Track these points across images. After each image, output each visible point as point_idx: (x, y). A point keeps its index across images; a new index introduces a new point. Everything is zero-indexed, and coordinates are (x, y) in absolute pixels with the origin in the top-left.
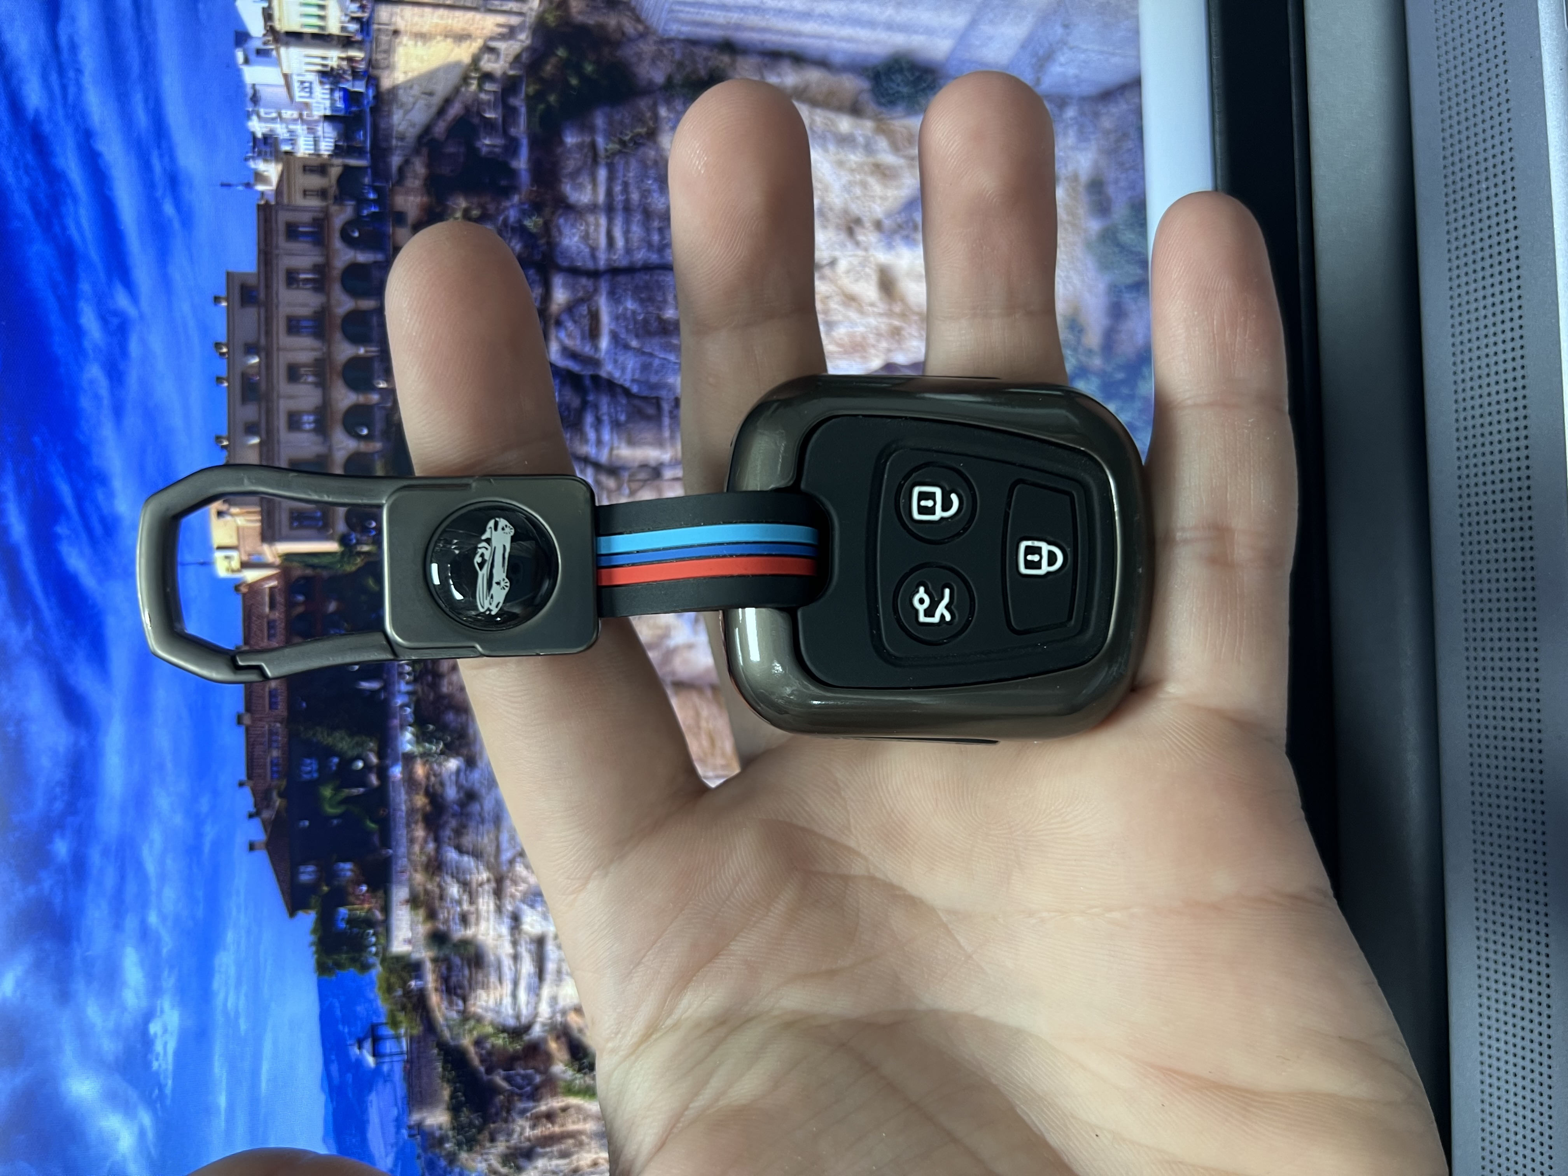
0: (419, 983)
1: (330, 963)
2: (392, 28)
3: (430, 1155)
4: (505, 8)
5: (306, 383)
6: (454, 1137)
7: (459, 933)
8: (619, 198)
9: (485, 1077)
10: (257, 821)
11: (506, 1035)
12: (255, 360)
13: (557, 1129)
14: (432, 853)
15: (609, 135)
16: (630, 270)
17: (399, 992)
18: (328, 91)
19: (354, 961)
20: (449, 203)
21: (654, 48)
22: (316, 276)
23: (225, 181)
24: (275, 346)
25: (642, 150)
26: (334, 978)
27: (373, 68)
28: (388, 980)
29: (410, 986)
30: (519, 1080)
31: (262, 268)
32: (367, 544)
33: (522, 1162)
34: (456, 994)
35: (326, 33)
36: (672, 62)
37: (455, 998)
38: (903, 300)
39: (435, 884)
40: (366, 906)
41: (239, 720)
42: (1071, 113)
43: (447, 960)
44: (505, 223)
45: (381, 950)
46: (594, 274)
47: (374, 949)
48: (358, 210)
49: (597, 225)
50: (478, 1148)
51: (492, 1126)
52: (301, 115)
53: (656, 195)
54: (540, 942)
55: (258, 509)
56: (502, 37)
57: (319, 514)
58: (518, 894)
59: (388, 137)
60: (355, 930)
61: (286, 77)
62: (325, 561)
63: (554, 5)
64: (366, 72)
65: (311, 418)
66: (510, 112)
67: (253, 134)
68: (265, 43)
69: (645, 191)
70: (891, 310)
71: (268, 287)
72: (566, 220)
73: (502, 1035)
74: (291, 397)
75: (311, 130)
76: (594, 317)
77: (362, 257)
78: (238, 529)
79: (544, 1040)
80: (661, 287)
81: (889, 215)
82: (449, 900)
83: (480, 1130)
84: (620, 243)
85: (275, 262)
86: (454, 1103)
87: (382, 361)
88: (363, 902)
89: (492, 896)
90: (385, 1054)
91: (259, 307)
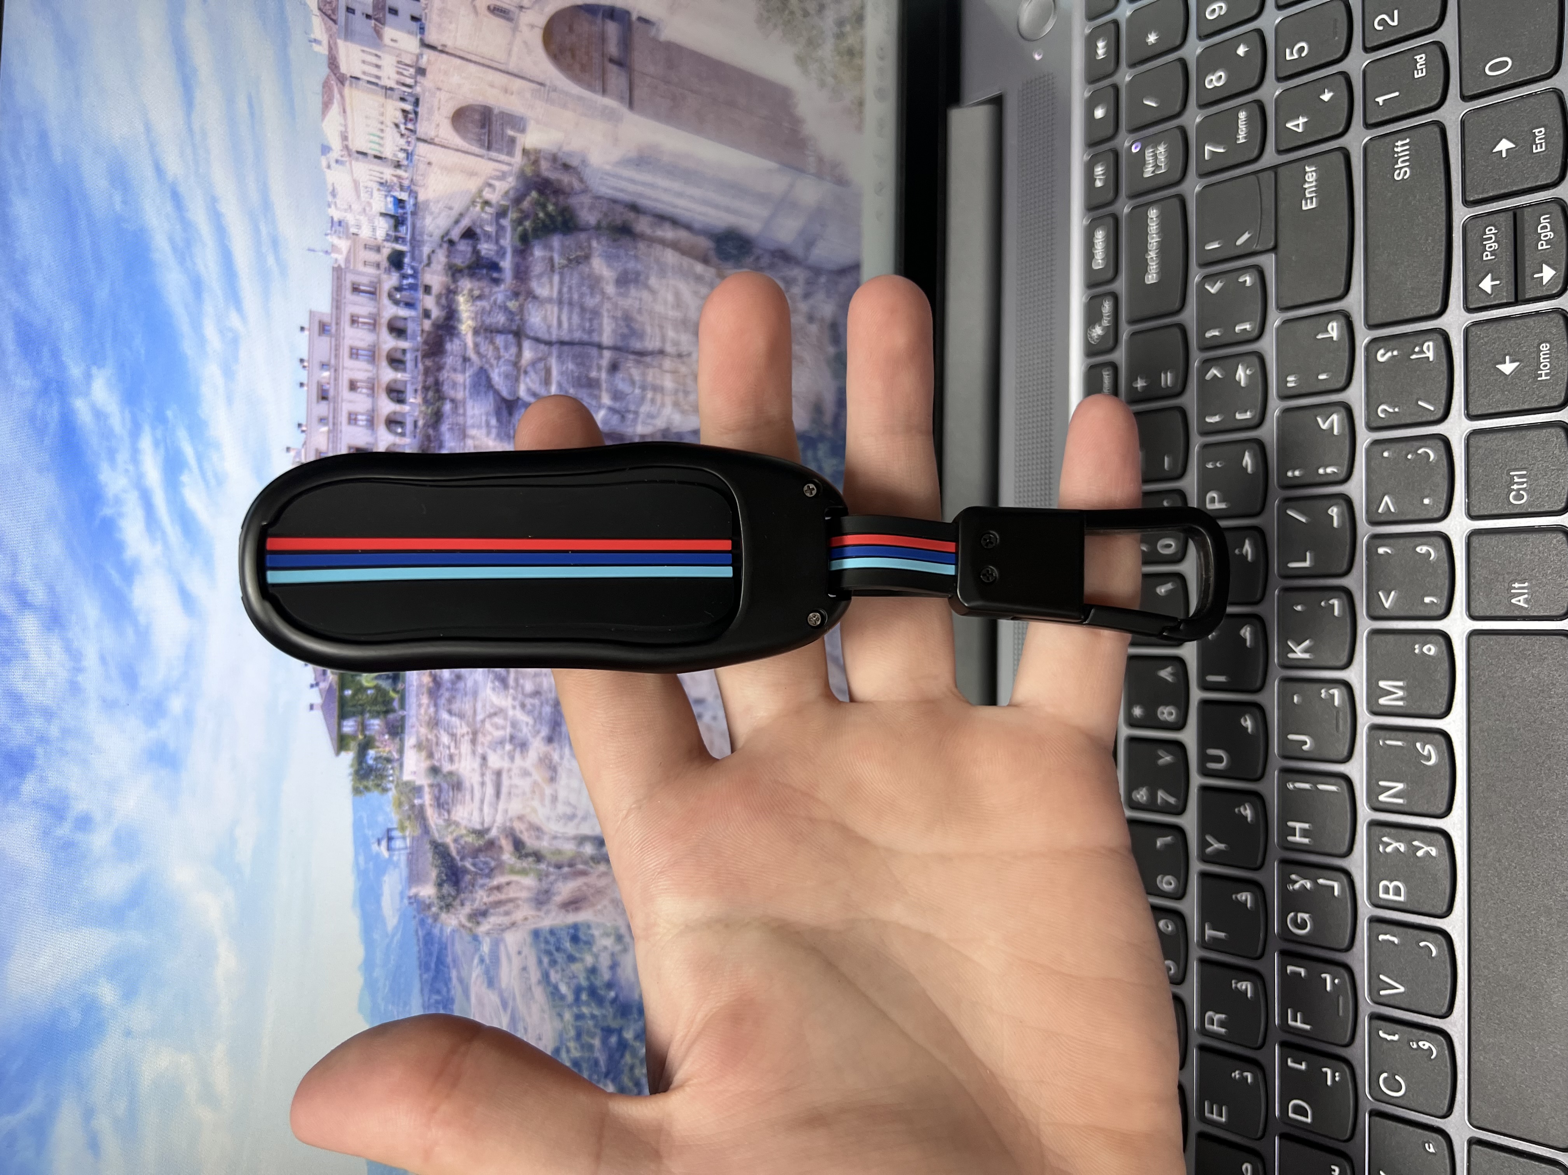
0: (420, 800)
1: (361, 787)
2: (426, 160)
3: (422, 915)
4: (499, 159)
5: (361, 393)
6: (438, 903)
7: (447, 767)
8: (566, 296)
9: (460, 864)
10: (316, 689)
11: (474, 835)
12: (326, 374)
13: (502, 896)
14: (433, 715)
15: (562, 254)
16: (571, 343)
17: (406, 807)
18: (384, 196)
19: (378, 786)
20: (460, 284)
21: (590, 201)
22: (371, 321)
24: (341, 366)
25: (581, 266)
26: (363, 798)
27: (414, 185)
28: (399, 799)
29: (414, 803)
30: (481, 865)
31: (334, 311)
33: (480, 919)
34: (443, 808)
35: (383, 156)
36: (601, 212)
37: (442, 811)
39: (434, 735)
40: (387, 749)
42: (823, 279)
43: (439, 786)
44: (495, 302)
45: (395, 779)
46: (549, 343)
47: (391, 778)
48: (400, 280)
49: (552, 312)
50: (452, 910)
51: (462, 895)
52: (364, 210)
53: (588, 298)
54: (499, 774)
56: (498, 178)
58: (486, 744)
59: (422, 234)
60: (380, 765)
61: (356, 183)
63: (531, 162)
64: (409, 187)
65: (364, 417)
66: (501, 228)
67: (332, 218)
68: (342, 156)
69: (582, 293)
71: (338, 324)
72: (533, 306)
73: (471, 835)
74: (350, 402)
75: (371, 221)
76: (548, 371)
79: (499, 839)
80: (588, 356)
82: (441, 746)
83: (455, 898)
84: (565, 325)
85: (343, 307)
86: (439, 880)
87: (412, 384)
88: (385, 746)
89: (469, 743)
90: (394, 850)
91: (331, 337)
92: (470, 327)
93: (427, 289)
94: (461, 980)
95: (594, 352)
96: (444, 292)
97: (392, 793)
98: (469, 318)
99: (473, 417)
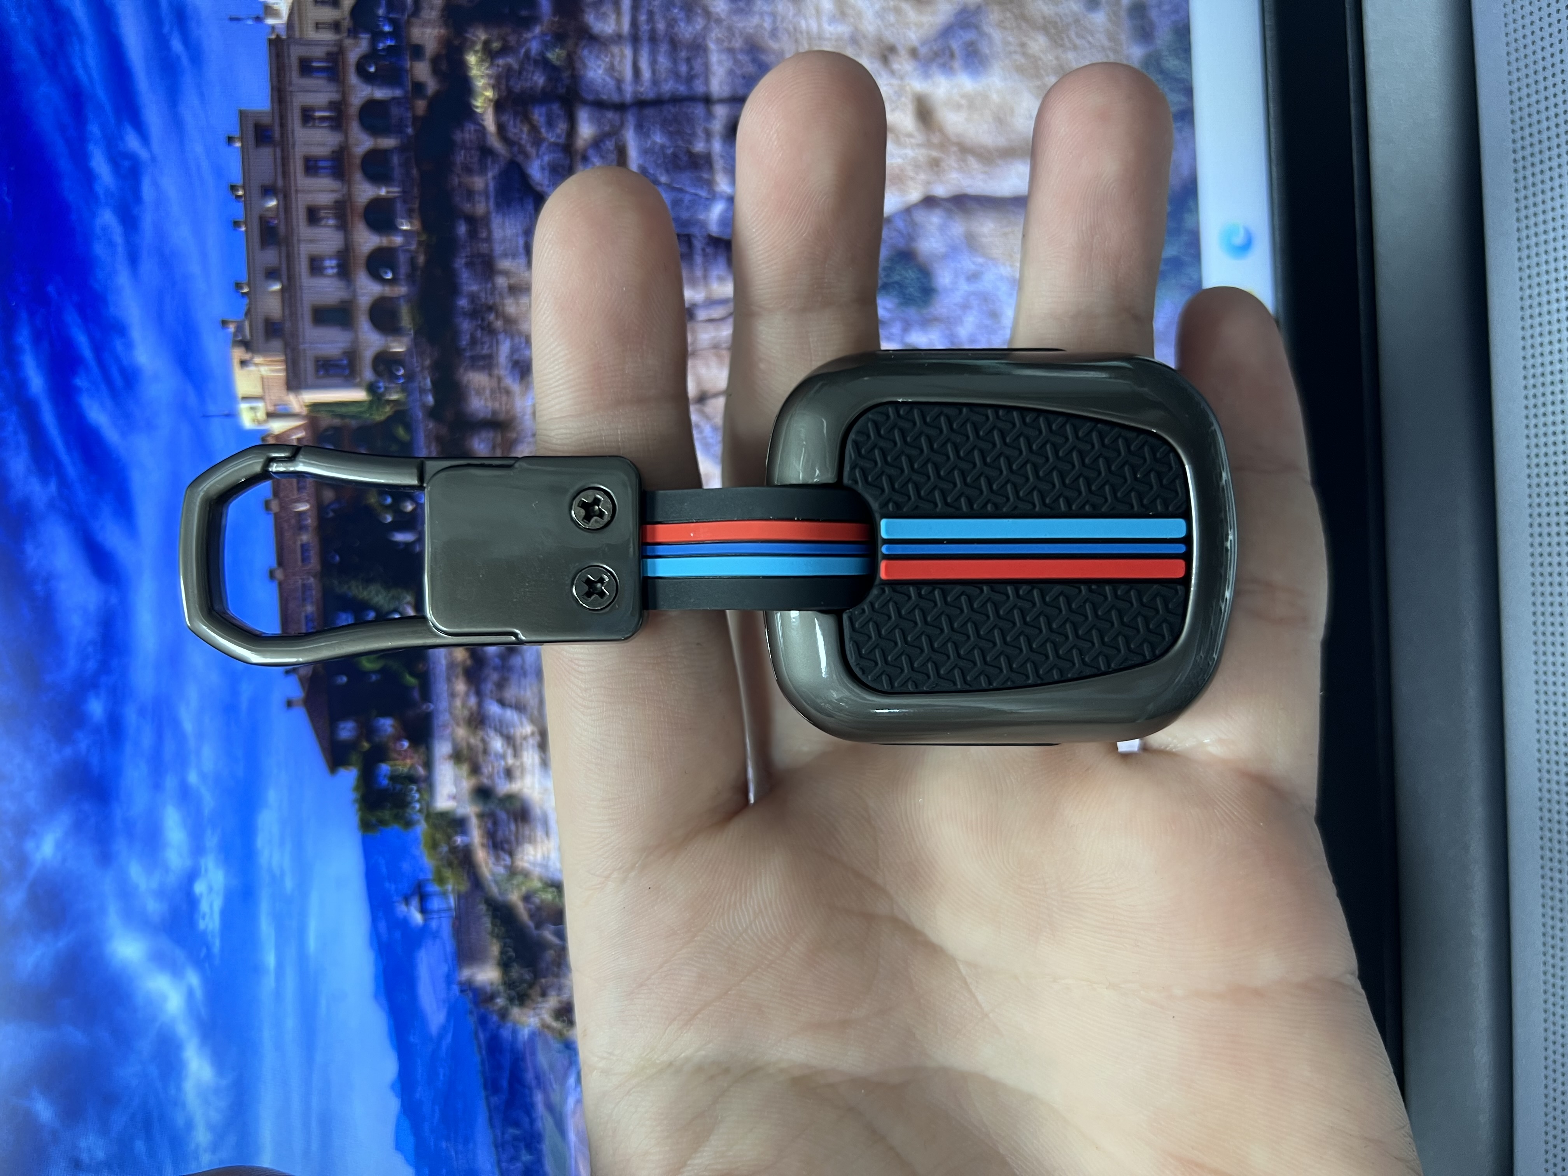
0: (465, 838)
3: (482, 1010)
5: (326, 226)
6: (505, 991)
7: (504, 788)
8: (645, 28)
9: (535, 932)
10: (294, 678)
11: (554, 889)
12: (273, 203)
14: (475, 708)
16: (658, 102)
17: (444, 848)
19: (397, 817)
20: (468, 35)
22: (333, 114)
23: (234, 14)
24: (293, 188)
28: (432, 836)
29: (455, 841)
31: (276, 106)
32: (397, 392)
34: (503, 849)
37: (501, 853)
38: (941, 130)
39: (479, 738)
40: (409, 762)
41: (272, 574)
43: (492, 815)
44: (527, 54)
45: (425, 807)
46: (621, 107)
47: (418, 806)
48: (373, 42)
49: (623, 56)
50: (530, 1003)
51: (543, 980)
53: (682, 25)
55: (282, 358)
57: (345, 362)
60: (398, 787)
62: (353, 410)
69: (671, 20)
70: (928, 141)
71: (283, 125)
72: (590, 52)
73: (550, 890)
74: (312, 241)
76: (622, 151)
77: (380, 94)
78: (262, 378)
80: (690, 120)
81: (924, 43)
82: (492, 755)
83: (531, 985)
84: (646, 74)
85: (288, 99)
86: (505, 957)
87: (405, 202)
88: (405, 758)
89: (536, 748)
90: (432, 912)
91: (275, 146)
92: (490, 100)
93: (417, 51)
94: (550, 1107)
95: (699, 110)
96: (444, 52)
97: (422, 828)
98: (489, 84)
99: (504, 240)
